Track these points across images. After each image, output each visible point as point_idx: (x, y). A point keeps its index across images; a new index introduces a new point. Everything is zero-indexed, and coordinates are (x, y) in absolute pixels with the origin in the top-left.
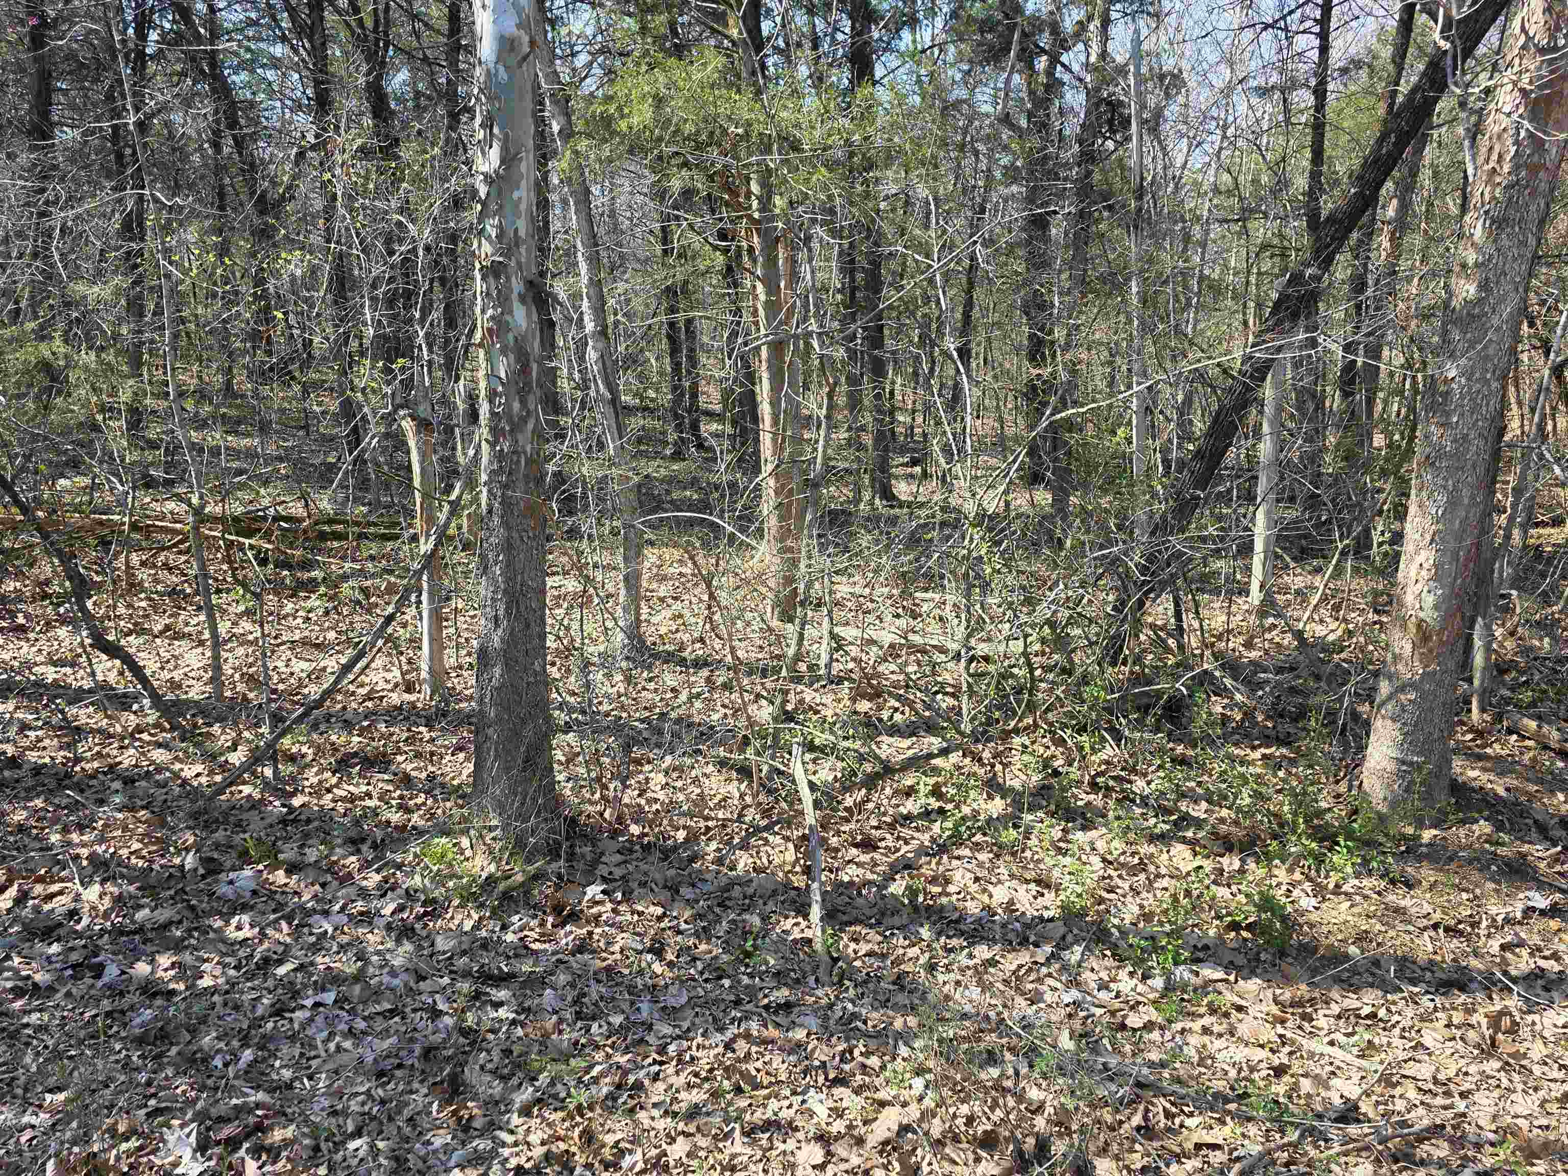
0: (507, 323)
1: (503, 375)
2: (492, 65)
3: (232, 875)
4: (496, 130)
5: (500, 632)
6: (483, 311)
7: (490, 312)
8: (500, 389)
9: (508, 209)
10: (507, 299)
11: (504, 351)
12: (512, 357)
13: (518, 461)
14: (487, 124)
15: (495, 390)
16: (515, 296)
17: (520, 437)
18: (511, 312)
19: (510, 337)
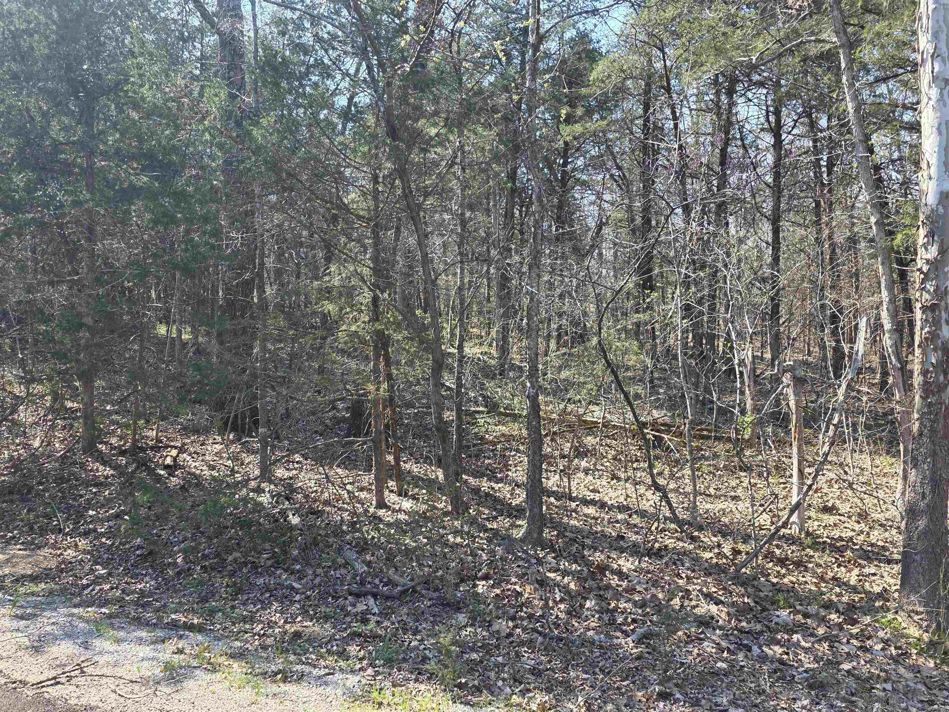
0: (938, 335)
1: (934, 361)
2: (934, 206)
3: (777, 613)
4: (936, 238)
5: (926, 501)
6: (922, 329)
7: (927, 330)
8: (931, 369)
9: (942, 276)
10: (939, 322)
11: (935, 350)
12: (940, 353)
13: (941, 408)
14: (931, 234)
15: (928, 370)
16: (943, 321)
17: (943, 395)
18: (940, 329)
19: (939, 342)
